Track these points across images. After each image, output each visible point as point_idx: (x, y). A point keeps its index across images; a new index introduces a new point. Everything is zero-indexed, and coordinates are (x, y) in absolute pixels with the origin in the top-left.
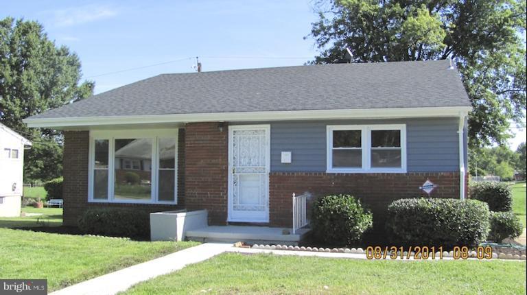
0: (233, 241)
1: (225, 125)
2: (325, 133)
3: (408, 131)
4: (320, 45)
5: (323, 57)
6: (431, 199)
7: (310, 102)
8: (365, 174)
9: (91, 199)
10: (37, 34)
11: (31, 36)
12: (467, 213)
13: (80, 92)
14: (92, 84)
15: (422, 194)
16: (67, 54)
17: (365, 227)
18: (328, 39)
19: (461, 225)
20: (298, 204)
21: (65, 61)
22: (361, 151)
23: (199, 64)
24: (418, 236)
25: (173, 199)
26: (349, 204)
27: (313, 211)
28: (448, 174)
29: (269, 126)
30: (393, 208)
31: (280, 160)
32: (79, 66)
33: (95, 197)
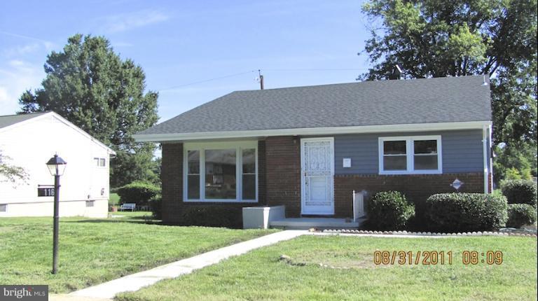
0: (307, 228)
1: (298, 138)
2: (377, 143)
3: (443, 141)
4: (373, 60)
5: (376, 69)
6: (460, 194)
7: (365, 119)
8: (409, 175)
9: (186, 199)
10: (104, 49)
11: (99, 52)
12: (486, 204)
13: (145, 102)
14: (156, 95)
15: (452, 190)
16: (133, 66)
17: (409, 216)
18: (380, 54)
19: (481, 212)
20: (357, 199)
21: (131, 74)
22: (405, 157)
23: (261, 77)
24: (449, 221)
25: (254, 198)
26: (396, 198)
27: (368, 204)
28: (475, 174)
29: (333, 138)
30: (430, 200)
31: (342, 165)
32: (143, 78)
33: (189, 198)
